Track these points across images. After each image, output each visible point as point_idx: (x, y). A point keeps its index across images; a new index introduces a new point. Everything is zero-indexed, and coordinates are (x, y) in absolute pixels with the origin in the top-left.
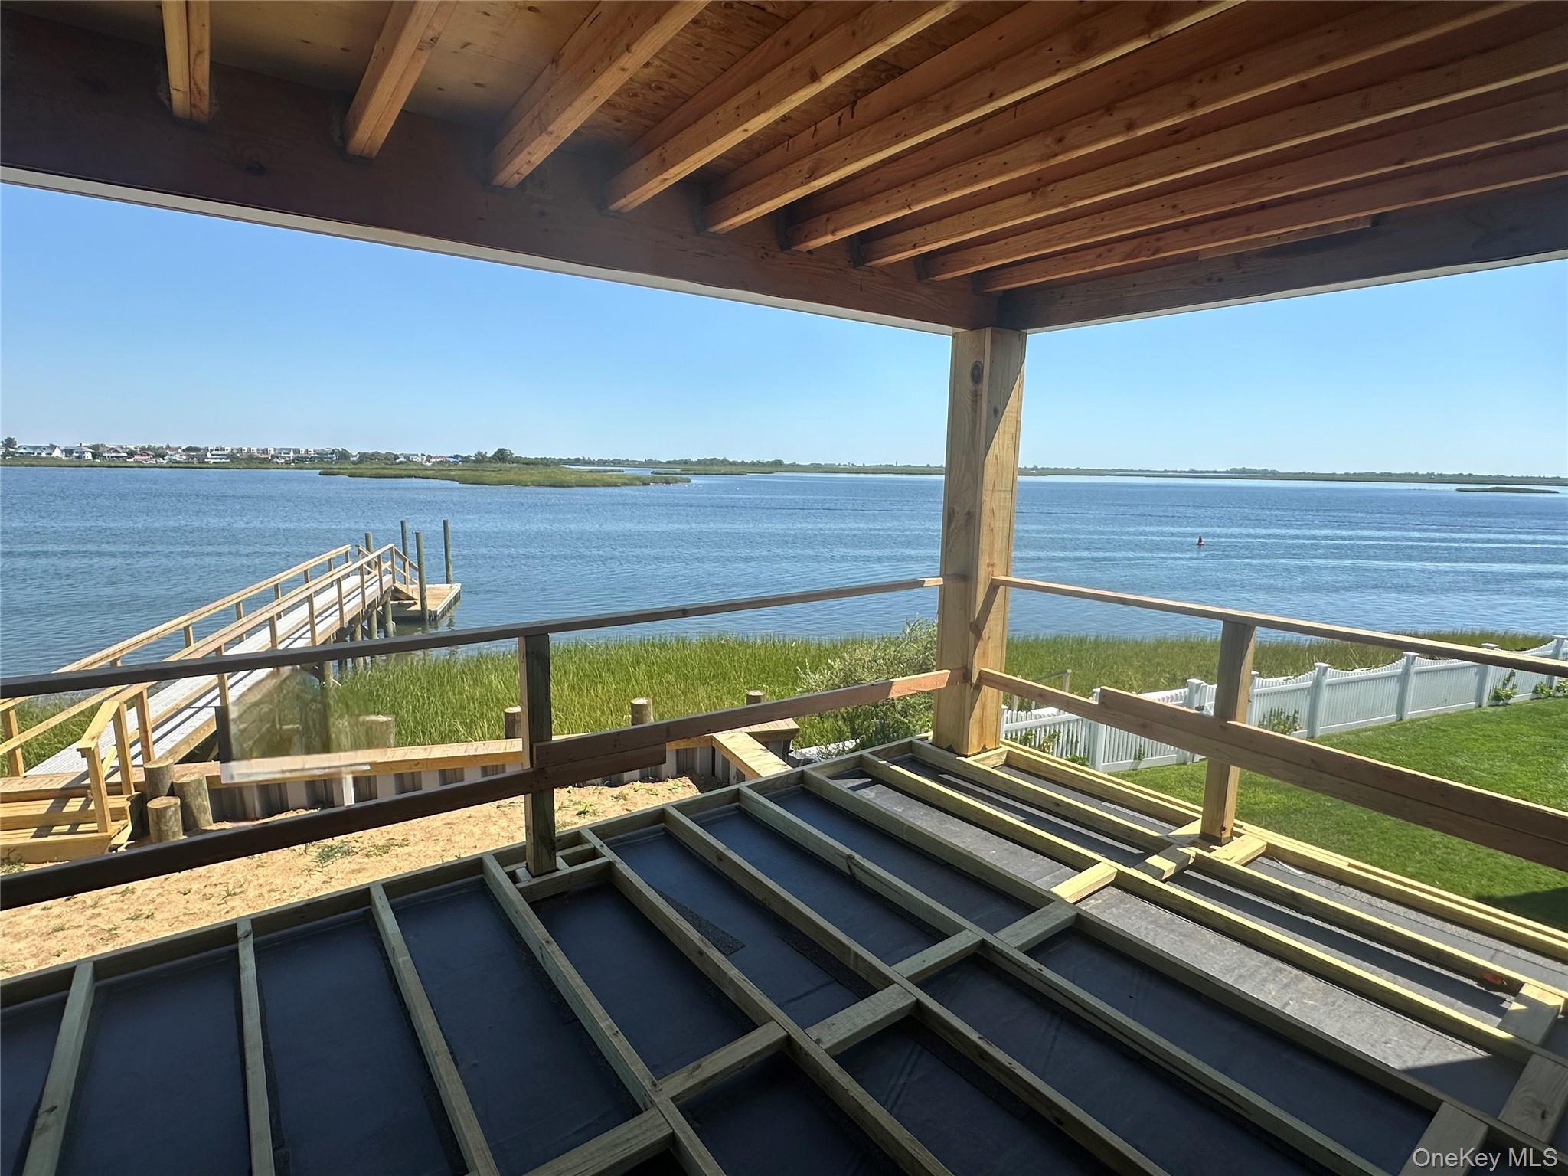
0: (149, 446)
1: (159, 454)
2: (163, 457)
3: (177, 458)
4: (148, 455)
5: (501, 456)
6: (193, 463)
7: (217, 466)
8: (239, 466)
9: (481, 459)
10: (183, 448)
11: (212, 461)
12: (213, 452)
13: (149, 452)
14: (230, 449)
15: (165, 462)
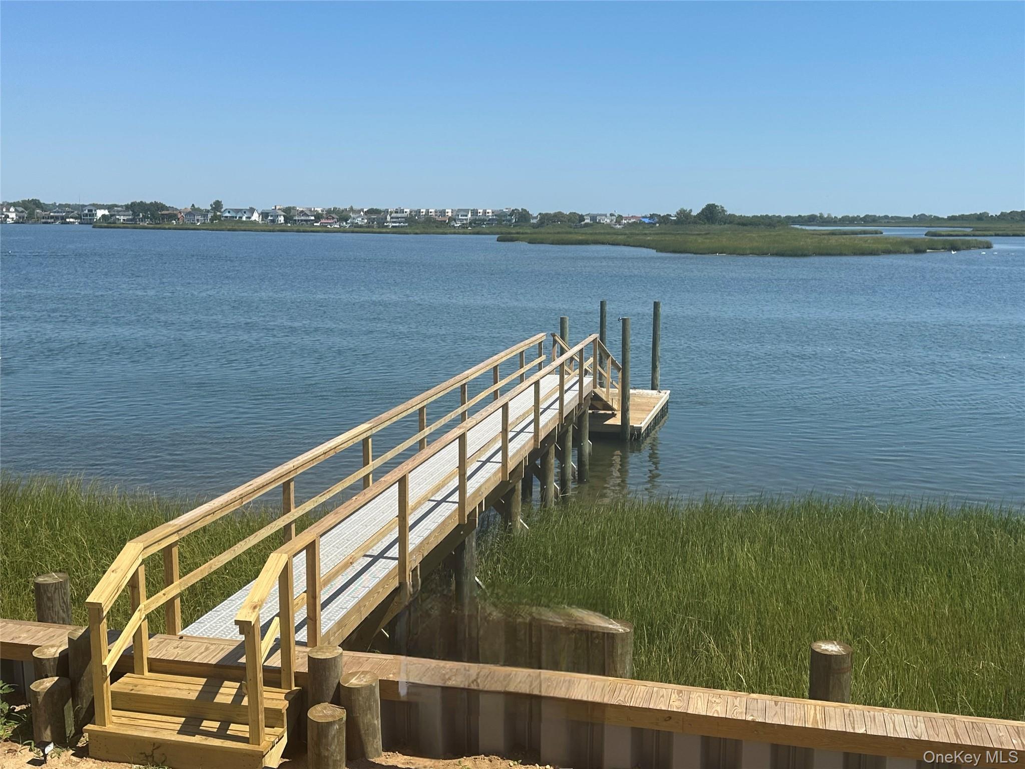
0: (335, 209)
1: (343, 216)
2: (346, 220)
3: (359, 221)
4: (333, 218)
5: (711, 214)
6: (373, 227)
7: (396, 231)
8: (417, 231)
9: (684, 217)
10: (365, 210)
11: (391, 225)
12: (394, 215)
13: (334, 215)
14: (408, 210)
15: (348, 226)
